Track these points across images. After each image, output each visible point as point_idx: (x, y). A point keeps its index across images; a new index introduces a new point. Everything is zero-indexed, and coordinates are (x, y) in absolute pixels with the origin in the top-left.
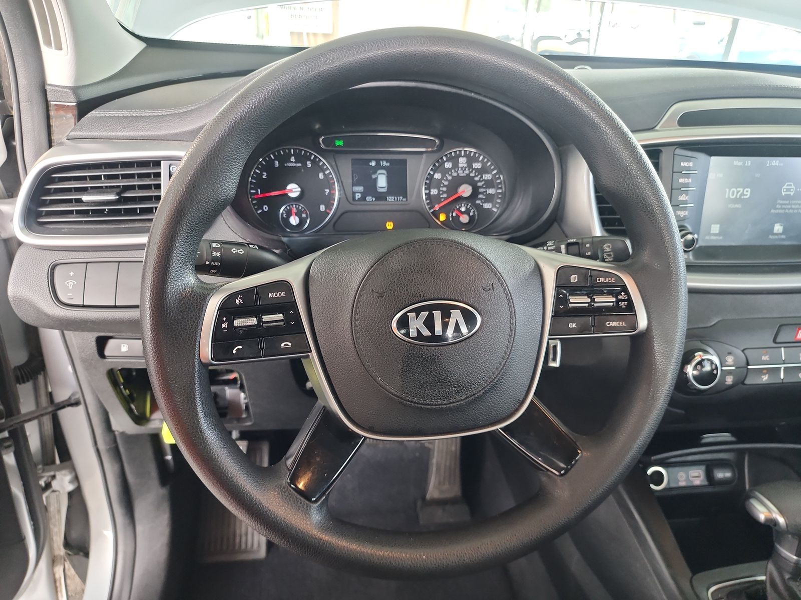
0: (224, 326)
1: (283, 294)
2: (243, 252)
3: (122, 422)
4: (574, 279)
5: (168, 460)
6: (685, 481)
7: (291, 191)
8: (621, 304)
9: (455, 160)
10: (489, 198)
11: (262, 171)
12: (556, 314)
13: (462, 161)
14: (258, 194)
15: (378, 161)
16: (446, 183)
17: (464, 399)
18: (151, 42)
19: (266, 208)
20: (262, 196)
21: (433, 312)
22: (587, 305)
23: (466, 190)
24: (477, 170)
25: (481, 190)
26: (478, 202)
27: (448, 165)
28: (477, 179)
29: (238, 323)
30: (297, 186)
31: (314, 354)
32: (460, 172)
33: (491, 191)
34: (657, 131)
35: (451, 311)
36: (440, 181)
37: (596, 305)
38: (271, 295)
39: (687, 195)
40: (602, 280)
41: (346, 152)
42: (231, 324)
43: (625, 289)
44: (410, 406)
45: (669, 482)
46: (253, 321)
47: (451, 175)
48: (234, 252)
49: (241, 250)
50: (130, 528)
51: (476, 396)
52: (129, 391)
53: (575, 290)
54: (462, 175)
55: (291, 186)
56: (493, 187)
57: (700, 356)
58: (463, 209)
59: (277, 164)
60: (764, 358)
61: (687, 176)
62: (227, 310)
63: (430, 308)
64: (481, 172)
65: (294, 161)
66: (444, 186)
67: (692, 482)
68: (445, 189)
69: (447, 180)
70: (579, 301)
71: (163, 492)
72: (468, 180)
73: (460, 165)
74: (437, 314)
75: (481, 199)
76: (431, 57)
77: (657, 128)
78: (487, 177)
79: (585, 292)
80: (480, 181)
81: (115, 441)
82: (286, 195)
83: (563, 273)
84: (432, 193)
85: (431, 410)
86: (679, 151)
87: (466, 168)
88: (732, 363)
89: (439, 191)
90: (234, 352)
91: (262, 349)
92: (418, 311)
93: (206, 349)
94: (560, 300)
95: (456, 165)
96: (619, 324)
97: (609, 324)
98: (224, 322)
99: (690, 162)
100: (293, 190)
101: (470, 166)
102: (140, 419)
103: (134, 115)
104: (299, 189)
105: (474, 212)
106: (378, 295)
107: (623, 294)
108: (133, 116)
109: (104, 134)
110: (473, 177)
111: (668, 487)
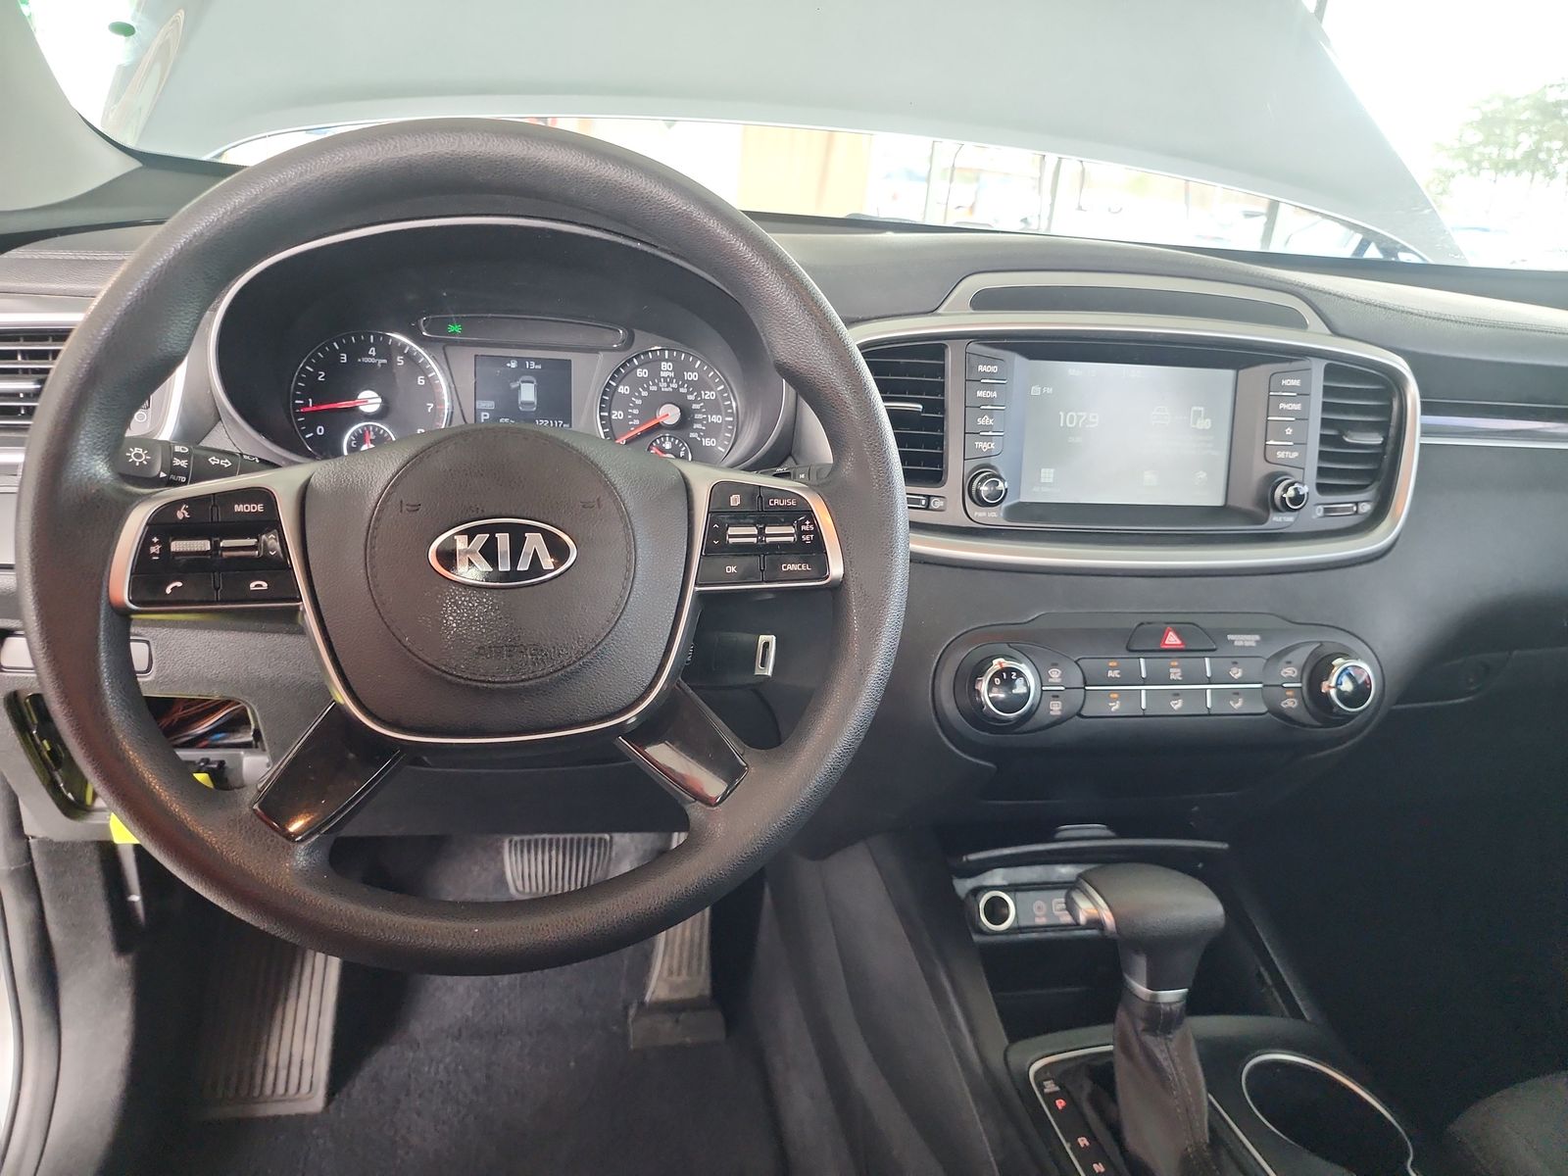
0: (153, 550)
1: (259, 508)
2: (230, 464)
3: (42, 819)
4: (735, 500)
5: (134, 902)
6: (1045, 916)
7: (365, 401)
8: (806, 538)
9: (654, 365)
10: (712, 430)
11: (317, 368)
12: (709, 551)
13: (666, 368)
14: (308, 406)
15: (521, 360)
16: (638, 402)
17: (548, 675)
18: (150, 161)
19: (320, 430)
20: (315, 408)
21: (497, 535)
22: (754, 540)
23: (670, 414)
24: (691, 383)
25: (698, 416)
26: (692, 435)
27: (641, 373)
28: (690, 397)
29: (176, 546)
30: (375, 395)
31: (306, 604)
32: (663, 385)
33: (715, 419)
34: (939, 315)
35: (526, 535)
36: (627, 398)
37: (768, 540)
38: (238, 508)
39: (991, 417)
40: (777, 502)
41: (463, 344)
42: (166, 547)
43: (810, 515)
44: (458, 684)
45: (1017, 915)
46: (204, 545)
47: (647, 389)
48: (213, 463)
49: (227, 461)
50: (50, 1036)
51: (568, 670)
52: (49, 743)
53: (739, 517)
54: (666, 390)
55: (364, 395)
56: (718, 413)
57: (1000, 664)
58: (668, 446)
59: (344, 358)
60: (1110, 674)
61: (989, 387)
62: (161, 527)
63: (492, 530)
64: (698, 386)
65: (374, 354)
66: (636, 406)
67: (1058, 917)
68: (636, 412)
69: (640, 397)
70: (741, 534)
71: (121, 965)
72: (675, 399)
73: (663, 374)
74: (503, 540)
75: (698, 431)
76: (501, 161)
77: (940, 311)
78: (709, 395)
79: (752, 521)
80: (695, 401)
81: (29, 857)
82: (354, 409)
83: (720, 491)
84: (613, 417)
85: (492, 691)
86: (974, 347)
87: (672, 379)
88: (1058, 681)
89: (626, 414)
90: (168, 590)
91: (217, 590)
92: (471, 534)
93: (120, 584)
94: (715, 532)
95: (655, 374)
96: (800, 567)
97: (785, 567)
98: (154, 544)
99: (992, 365)
100: (369, 401)
101: (679, 375)
102: (75, 807)
103: (83, 258)
104: (380, 400)
105: (686, 451)
106: (409, 508)
107: (808, 523)
108: (80, 260)
109: (27, 285)
110: (685, 395)
111: (1016, 925)
